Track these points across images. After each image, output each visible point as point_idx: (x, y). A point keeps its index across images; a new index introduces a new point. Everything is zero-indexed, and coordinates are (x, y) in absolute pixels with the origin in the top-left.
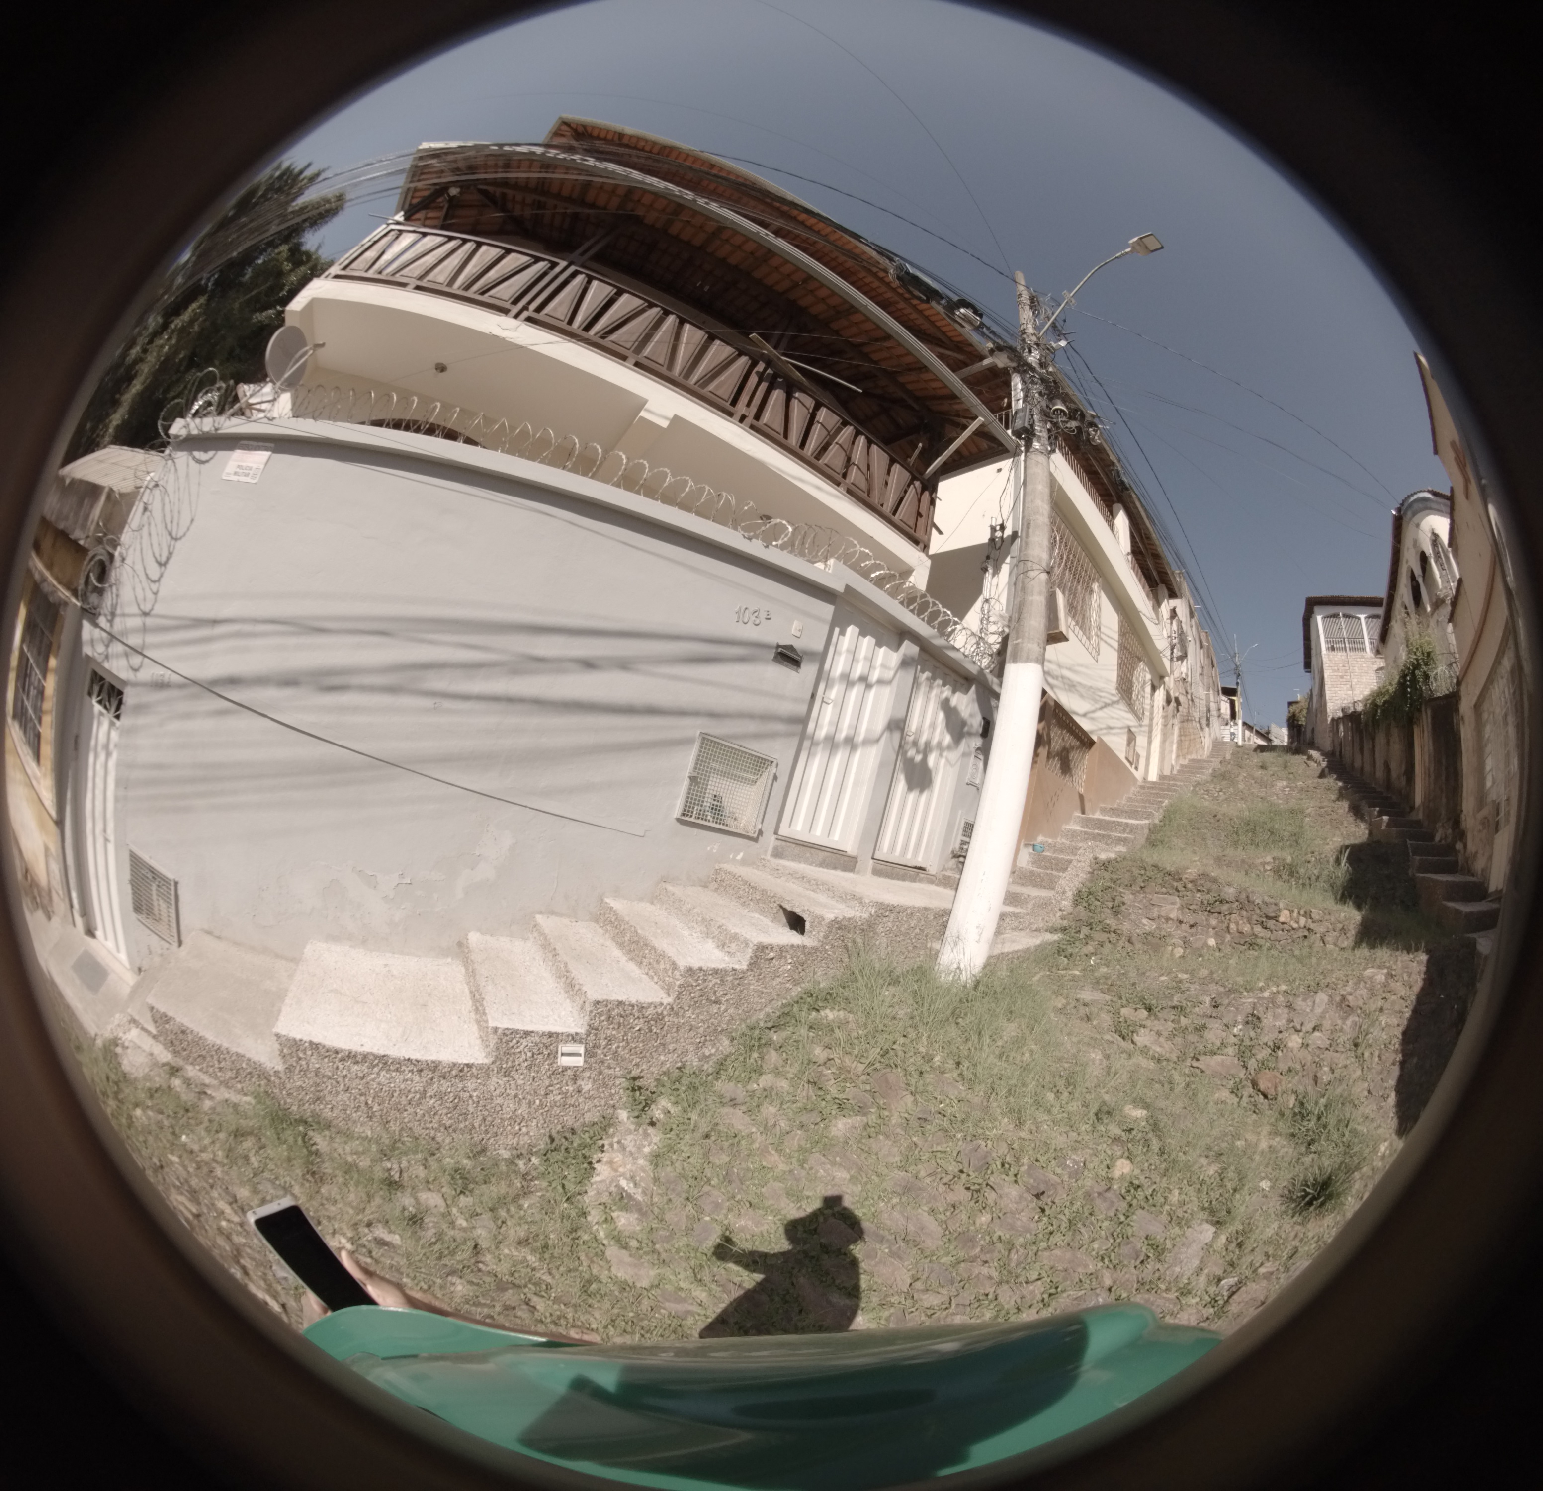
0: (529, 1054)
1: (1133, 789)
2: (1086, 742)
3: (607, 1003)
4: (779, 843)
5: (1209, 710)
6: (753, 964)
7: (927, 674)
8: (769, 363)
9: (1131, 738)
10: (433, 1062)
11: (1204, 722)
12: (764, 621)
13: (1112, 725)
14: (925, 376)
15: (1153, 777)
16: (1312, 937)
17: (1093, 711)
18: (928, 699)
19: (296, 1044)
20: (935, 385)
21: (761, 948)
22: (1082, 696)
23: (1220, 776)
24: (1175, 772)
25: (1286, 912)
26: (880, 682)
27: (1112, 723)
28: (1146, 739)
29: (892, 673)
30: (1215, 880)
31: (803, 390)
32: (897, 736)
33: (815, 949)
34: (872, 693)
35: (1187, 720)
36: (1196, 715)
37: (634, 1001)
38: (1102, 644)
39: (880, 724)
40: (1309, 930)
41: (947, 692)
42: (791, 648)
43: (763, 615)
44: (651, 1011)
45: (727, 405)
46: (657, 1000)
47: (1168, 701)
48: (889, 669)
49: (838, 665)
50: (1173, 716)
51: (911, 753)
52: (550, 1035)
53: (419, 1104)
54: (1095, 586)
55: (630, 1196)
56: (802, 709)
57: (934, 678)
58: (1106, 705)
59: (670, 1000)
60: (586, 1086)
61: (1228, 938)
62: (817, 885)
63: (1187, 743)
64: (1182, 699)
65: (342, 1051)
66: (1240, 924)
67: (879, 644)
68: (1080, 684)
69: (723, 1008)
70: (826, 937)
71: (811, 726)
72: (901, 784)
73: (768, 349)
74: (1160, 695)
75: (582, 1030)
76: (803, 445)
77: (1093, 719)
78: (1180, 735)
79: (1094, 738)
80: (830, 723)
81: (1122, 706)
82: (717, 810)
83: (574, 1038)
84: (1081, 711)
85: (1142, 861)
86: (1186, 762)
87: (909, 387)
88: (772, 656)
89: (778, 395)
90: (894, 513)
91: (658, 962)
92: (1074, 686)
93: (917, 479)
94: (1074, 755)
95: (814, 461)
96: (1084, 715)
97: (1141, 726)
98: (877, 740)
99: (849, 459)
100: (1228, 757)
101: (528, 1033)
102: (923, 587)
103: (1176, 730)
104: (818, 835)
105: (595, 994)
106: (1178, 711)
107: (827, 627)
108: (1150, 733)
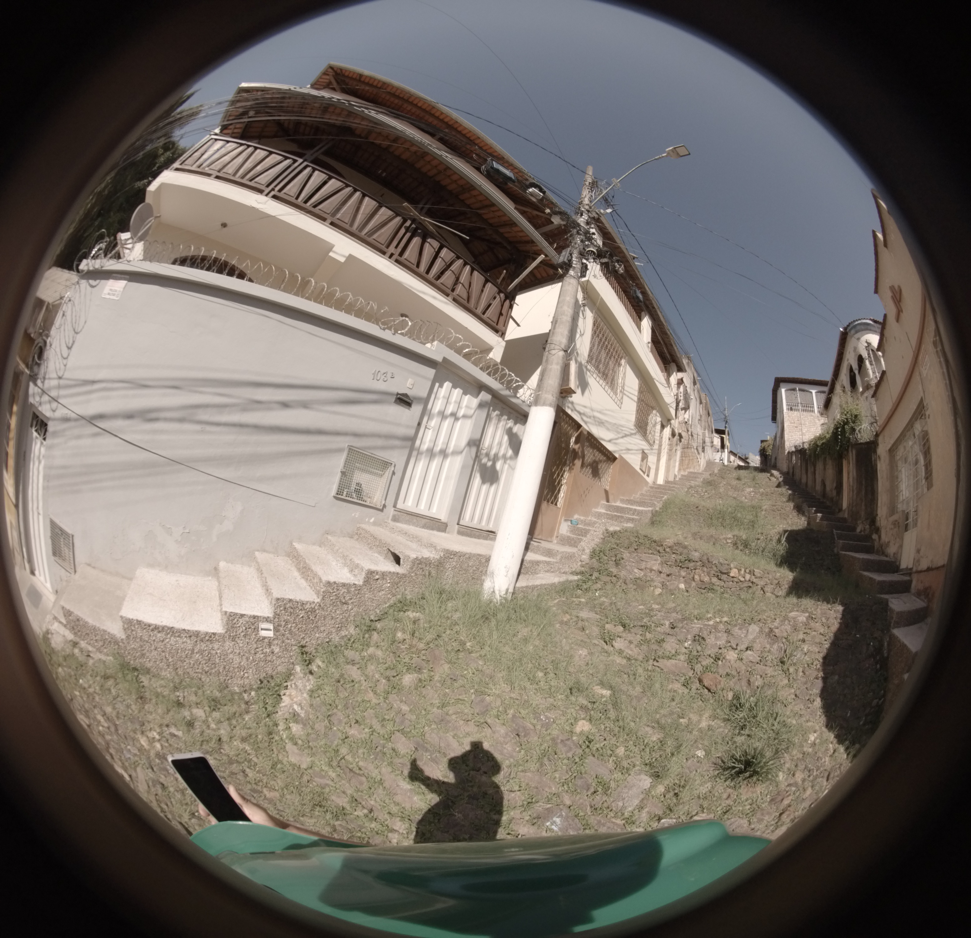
0: (244, 628)
1: (645, 488)
2: (610, 458)
3: (283, 599)
4: (396, 513)
5: (704, 442)
6: (367, 581)
7: (497, 412)
8: (414, 221)
9: (644, 456)
10: (196, 631)
11: (700, 449)
12: (389, 379)
13: (630, 448)
14: (515, 229)
15: (661, 481)
16: (755, 588)
17: (616, 439)
18: (497, 428)
19: (130, 622)
20: (521, 234)
21: (370, 573)
22: (608, 429)
23: (708, 483)
24: (677, 479)
25: (736, 570)
26: (464, 416)
27: (630, 447)
28: (656, 458)
29: (472, 411)
30: (685, 547)
31: (433, 237)
32: (475, 449)
33: (404, 576)
34: (459, 424)
35: (687, 447)
36: (695, 445)
37: (298, 600)
38: (625, 397)
39: (463, 442)
40: (752, 582)
41: (510, 424)
42: (406, 395)
43: (389, 375)
44: (308, 606)
45: (383, 248)
46: (312, 600)
47: (673, 435)
48: (471, 408)
49: (437, 406)
50: (677, 445)
51: (484, 460)
52: (254, 617)
54: (623, 362)
55: (298, 715)
56: (412, 432)
57: (501, 415)
58: (626, 436)
59: (319, 600)
60: (276, 650)
61: (694, 584)
63: (687, 462)
64: (684, 434)
65: (152, 625)
66: (702, 575)
67: (465, 393)
68: (607, 421)
69: (350, 607)
70: (412, 568)
71: (418, 443)
72: (477, 480)
73: (414, 213)
74: (667, 431)
75: (271, 615)
76: (428, 272)
77: (616, 444)
78: (682, 457)
79: (617, 455)
80: (430, 441)
81: (638, 436)
82: (359, 491)
83: (267, 620)
84: (607, 438)
85: (637, 532)
86: (686, 473)
87: (506, 235)
88: (394, 400)
89: (416, 241)
90: (484, 314)
91: (314, 578)
92: (602, 423)
93: (502, 292)
94: (602, 466)
95: (435, 282)
96: (610, 441)
97: (652, 449)
98: (461, 452)
99: (457, 280)
100: (716, 471)
101: (242, 616)
102: (498, 359)
103: (679, 453)
104: (422, 509)
105: (277, 594)
106: (680, 441)
107: (429, 384)
108: (659, 454)
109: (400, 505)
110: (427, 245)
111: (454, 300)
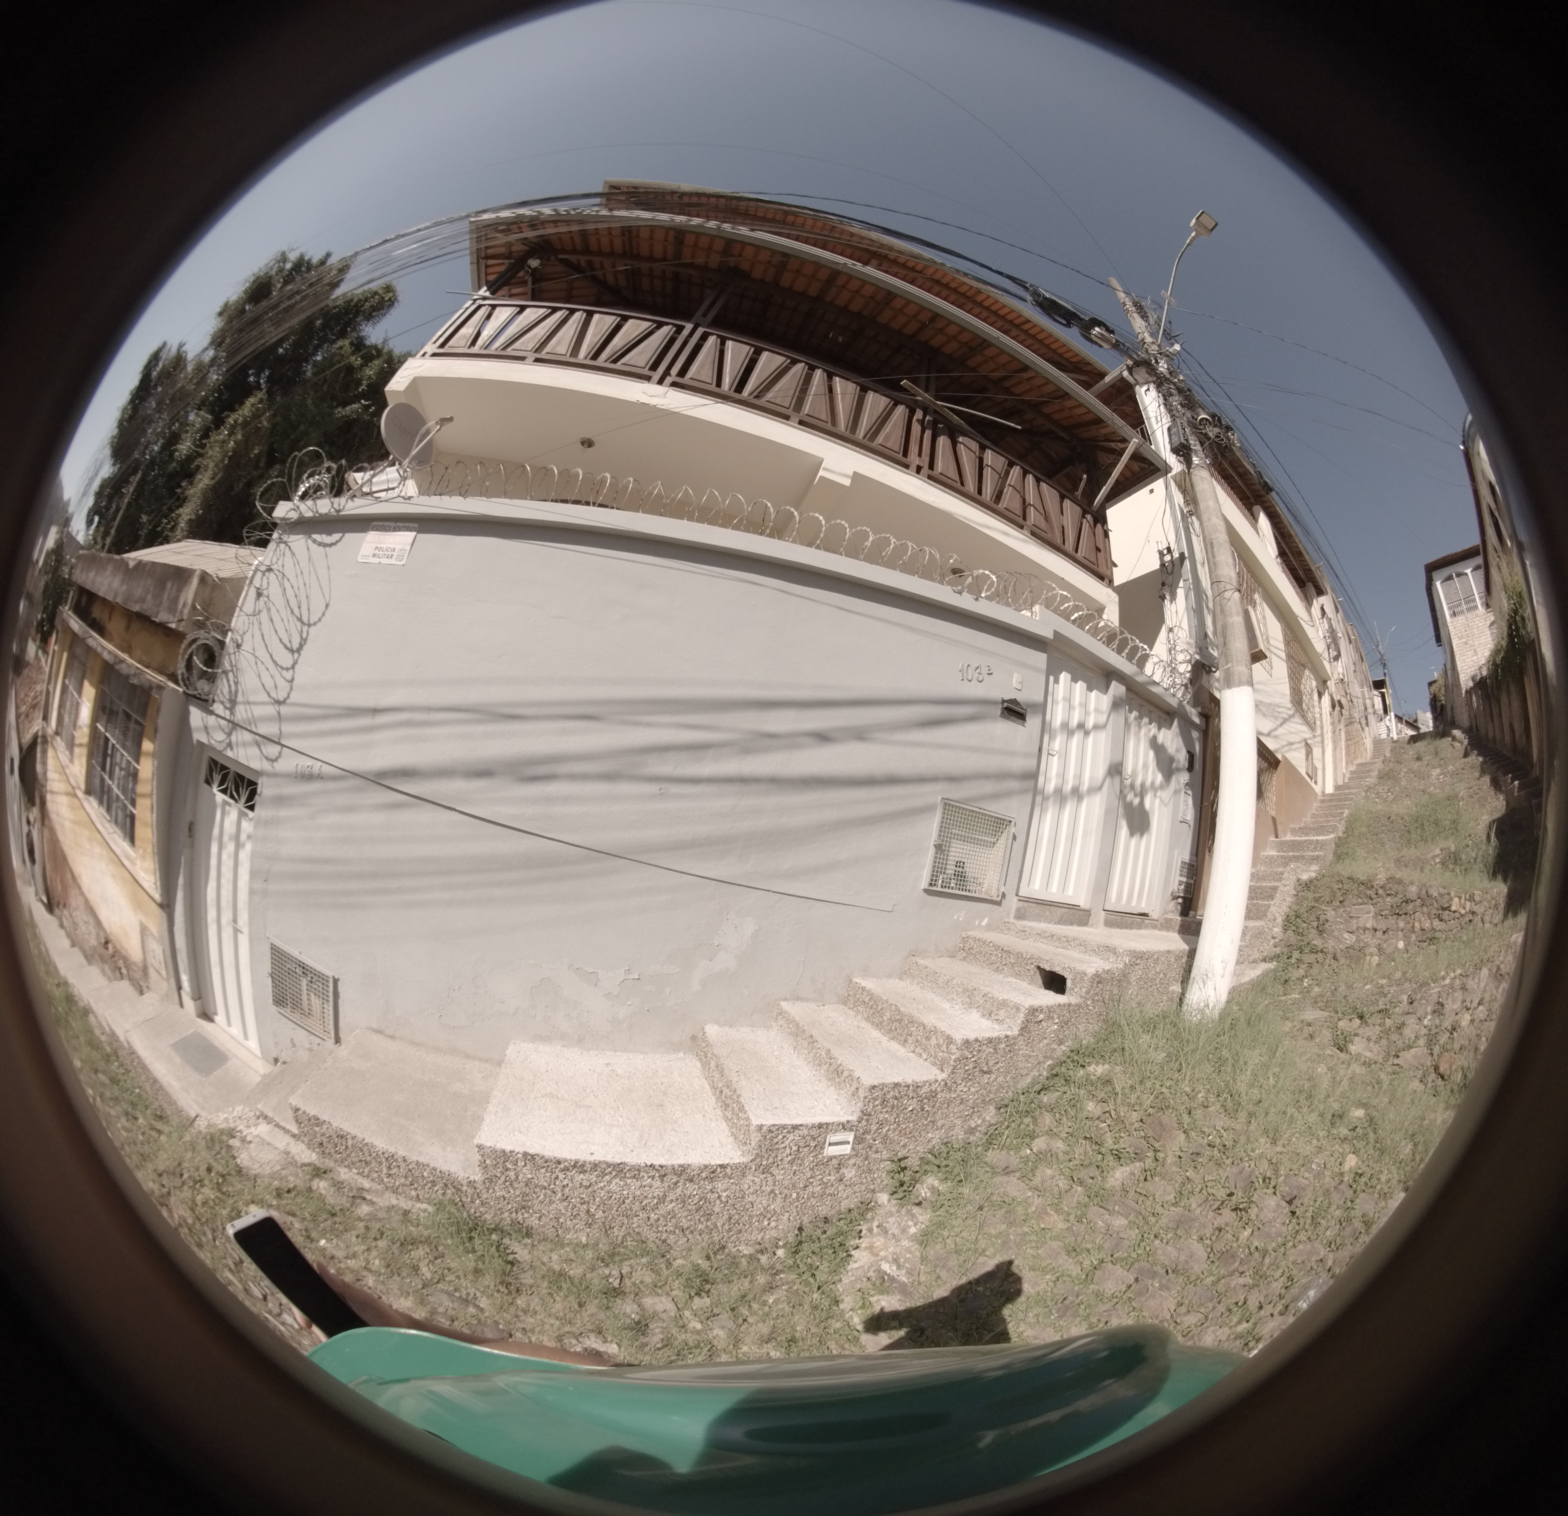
0: (795, 1148)
1: (1315, 804)
2: (1276, 764)
3: (883, 1086)
4: (1021, 904)
5: (1365, 708)
6: (1024, 1029)
7: (1135, 714)
9: (1308, 751)
10: (680, 1166)
11: (1363, 722)
12: (986, 677)
13: (1292, 740)
15: (1330, 789)
17: (1275, 729)
18: (1138, 739)
19: (504, 1156)
21: (1030, 1012)
22: (1264, 715)
23: (1384, 776)
24: (1347, 780)
25: (1456, 900)
26: (1096, 727)
27: (1291, 738)
28: (1320, 750)
29: (1105, 717)
30: (1400, 882)
31: (966, 434)
32: (1117, 780)
33: (1080, 1008)
34: (1091, 740)
36: (1357, 716)
37: (908, 1082)
39: (1101, 771)
41: (1153, 729)
42: (1014, 702)
43: (985, 671)
44: (926, 1089)
45: (900, 457)
46: (931, 1077)
47: (1333, 707)
48: (1102, 712)
49: (1057, 715)
50: (1339, 720)
51: (1130, 797)
52: (820, 1126)
53: (655, 1208)
55: (892, 1279)
56: (1032, 764)
57: (1141, 717)
58: (1285, 721)
59: (944, 1076)
60: (849, 1173)
61: (1413, 937)
62: (1067, 942)
63: (1353, 747)
64: (1343, 701)
65: (566, 1160)
66: (1422, 920)
67: (1090, 688)
68: (1261, 702)
69: (993, 1077)
70: (1088, 993)
71: (1041, 780)
72: (1124, 831)
74: (1326, 700)
75: (854, 1118)
76: (980, 492)
77: (1276, 737)
78: (1347, 740)
79: (1279, 757)
80: (1058, 775)
81: (1297, 719)
82: (961, 877)
83: (845, 1127)
84: (1266, 730)
85: (1338, 875)
86: (1354, 768)
88: (999, 712)
90: (1076, 551)
91: (928, 1038)
93: (1088, 513)
95: (994, 505)
96: (1269, 735)
97: (1315, 737)
98: (1100, 788)
99: (1024, 500)
100: (1388, 754)
101: (795, 1127)
102: (1116, 623)
103: (1343, 735)
104: (1054, 893)
105: (868, 1080)
107: (1043, 677)
108: (1323, 742)
109: (1022, 893)
110: (961, 448)
111: (1033, 534)
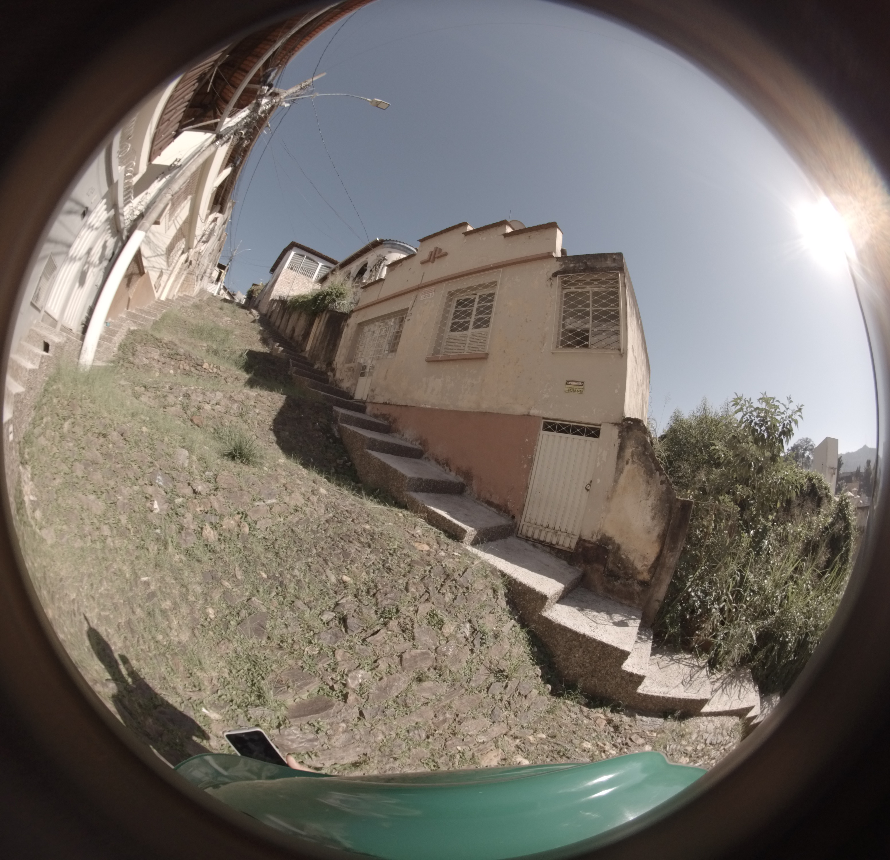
1: (152, 302)
2: (141, 272)
3: (16, 395)
4: (44, 313)
5: (205, 272)
9: (161, 275)
11: (200, 277)
13: (155, 266)
15: (163, 298)
17: (151, 257)
18: (102, 240)
21: (42, 357)
22: (150, 248)
24: (174, 299)
28: (167, 278)
29: (100, 225)
33: (51, 358)
35: (191, 273)
36: (197, 272)
37: (19, 392)
44: (22, 397)
47: (186, 261)
49: (91, 219)
50: (185, 270)
52: (8, 422)
58: (158, 255)
59: (25, 390)
63: (186, 285)
64: (194, 262)
68: (153, 242)
70: (54, 352)
71: (71, 249)
72: (77, 283)
74: (184, 257)
75: (12, 416)
77: (149, 261)
78: (184, 280)
79: (146, 271)
80: (75, 248)
81: (164, 258)
83: (11, 422)
84: (146, 256)
86: (181, 295)
92: (150, 243)
94: (135, 279)
96: (146, 258)
97: (168, 270)
98: (81, 259)
100: (205, 298)
103: (183, 277)
106: (189, 267)
108: (170, 274)
